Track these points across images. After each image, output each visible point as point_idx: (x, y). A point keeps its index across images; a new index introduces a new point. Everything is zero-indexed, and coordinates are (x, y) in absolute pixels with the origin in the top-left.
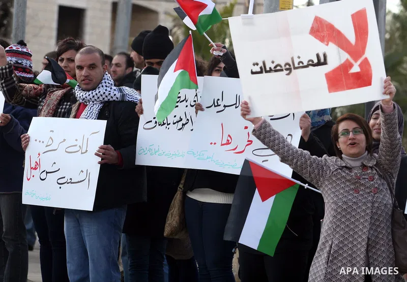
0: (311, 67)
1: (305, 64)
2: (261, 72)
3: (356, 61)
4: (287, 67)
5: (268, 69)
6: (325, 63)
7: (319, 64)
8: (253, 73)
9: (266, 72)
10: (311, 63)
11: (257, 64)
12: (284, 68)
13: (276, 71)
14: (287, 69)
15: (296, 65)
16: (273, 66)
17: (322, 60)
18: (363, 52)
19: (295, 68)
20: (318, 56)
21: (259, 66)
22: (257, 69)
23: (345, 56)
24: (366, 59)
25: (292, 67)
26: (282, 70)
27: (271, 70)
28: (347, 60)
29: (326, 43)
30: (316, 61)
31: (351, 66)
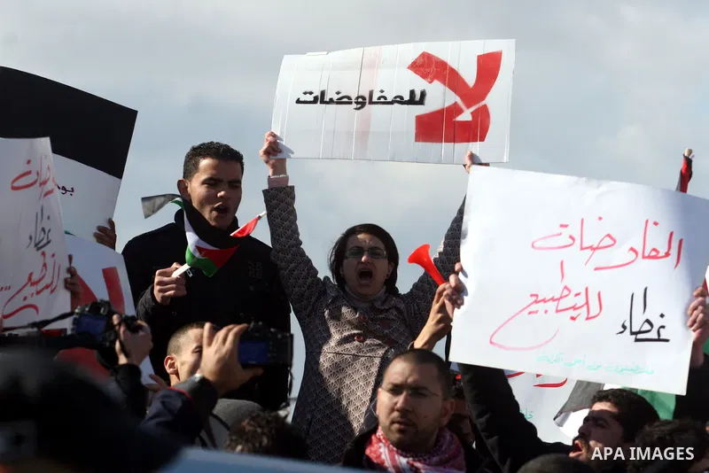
0: (396, 105)
1: (389, 99)
2: (315, 101)
3: (468, 106)
4: (360, 100)
5: (327, 99)
6: (421, 102)
7: (412, 101)
8: (298, 101)
9: (323, 102)
10: (398, 99)
11: (311, 93)
12: (353, 100)
13: (338, 103)
14: (357, 103)
15: (375, 99)
16: (335, 97)
17: (418, 97)
19: (371, 102)
20: (412, 93)
21: (313, 95)
22: (310, 98)
23: (452, 98)
24: (485, 106)
25: (367, 101)
26: (351, 103)
27: (331, 101)
28: (456, 103)
29: (429, 80)
30: (407, 98)
31: (460, 111)
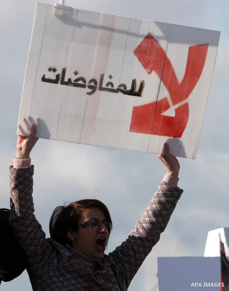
0: (120, 94)
1: (116, 87)
2: (55, 82)
3: (174, 103)
4: (92, 84)
5: (66, 80)
6: (139, 94)
7: (132, 93)
8: (44, 79)
9: (63, 83)
10: (122, 88)
11: (54, 70)
12: (87, 84)
13: (76, 85)
14: (90, 87)
15: (104, 86)
16: (74, 78)
17: (137, 89)
18: (187, 97)
19: (101, 89)
20: (134, 82)
21: (57, 73)
22: (52, 76)
23: (165, 93)
24: (187, 105)
25: (98, 86)
26: (84, 86)
27: (69, 83)
28: (166, 98)
29: (149, 70)
30: (129, 88)
31: (167, 107)
